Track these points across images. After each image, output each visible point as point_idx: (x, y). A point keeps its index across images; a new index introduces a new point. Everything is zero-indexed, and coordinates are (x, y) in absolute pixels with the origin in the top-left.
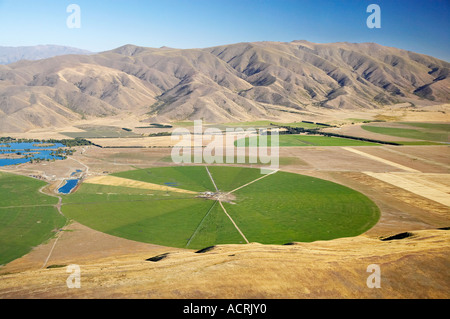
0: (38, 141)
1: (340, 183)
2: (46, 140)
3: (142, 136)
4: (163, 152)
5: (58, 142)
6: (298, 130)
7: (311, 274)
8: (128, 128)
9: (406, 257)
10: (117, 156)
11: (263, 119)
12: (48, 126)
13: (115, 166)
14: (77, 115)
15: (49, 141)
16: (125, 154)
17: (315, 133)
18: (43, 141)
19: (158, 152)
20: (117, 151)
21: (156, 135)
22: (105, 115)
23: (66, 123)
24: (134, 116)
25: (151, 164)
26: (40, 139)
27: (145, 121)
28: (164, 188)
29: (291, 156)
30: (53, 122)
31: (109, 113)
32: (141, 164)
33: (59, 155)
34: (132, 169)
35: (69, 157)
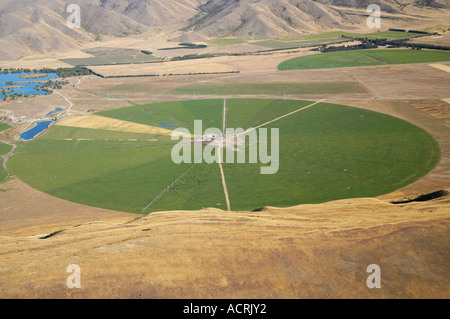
0: (28, 71)
1: (400, 117)
2: (38, 69)
3: (162, 61)
4: (179, 81)
5: (52, 71)
6: (377, 43)
7: (243, 256)
8: (149, 50)
9: (403, 229)
10: (117, 88)
11: (335, 30)
12: (49, 50)
13: (107, 102)
14: (90, 36)
15: (41, 71)
16: (129, 86)
17: (399, 45)
18: (35, 71)
19: (173, 81)
20: (120, 82)
21: (180, 59)
22: (126, 34)
23: (72, 47)
24: (162, 34)
25: (155, 98)
26: (32, 68)
27: (175, 40)
28: (155, 130)
29: (349, 80)
30: (55, 45)
31: (131, 30)
32: (141, 98)
33: (45, 89)
34: (128, 105)
35: (55, 91)
